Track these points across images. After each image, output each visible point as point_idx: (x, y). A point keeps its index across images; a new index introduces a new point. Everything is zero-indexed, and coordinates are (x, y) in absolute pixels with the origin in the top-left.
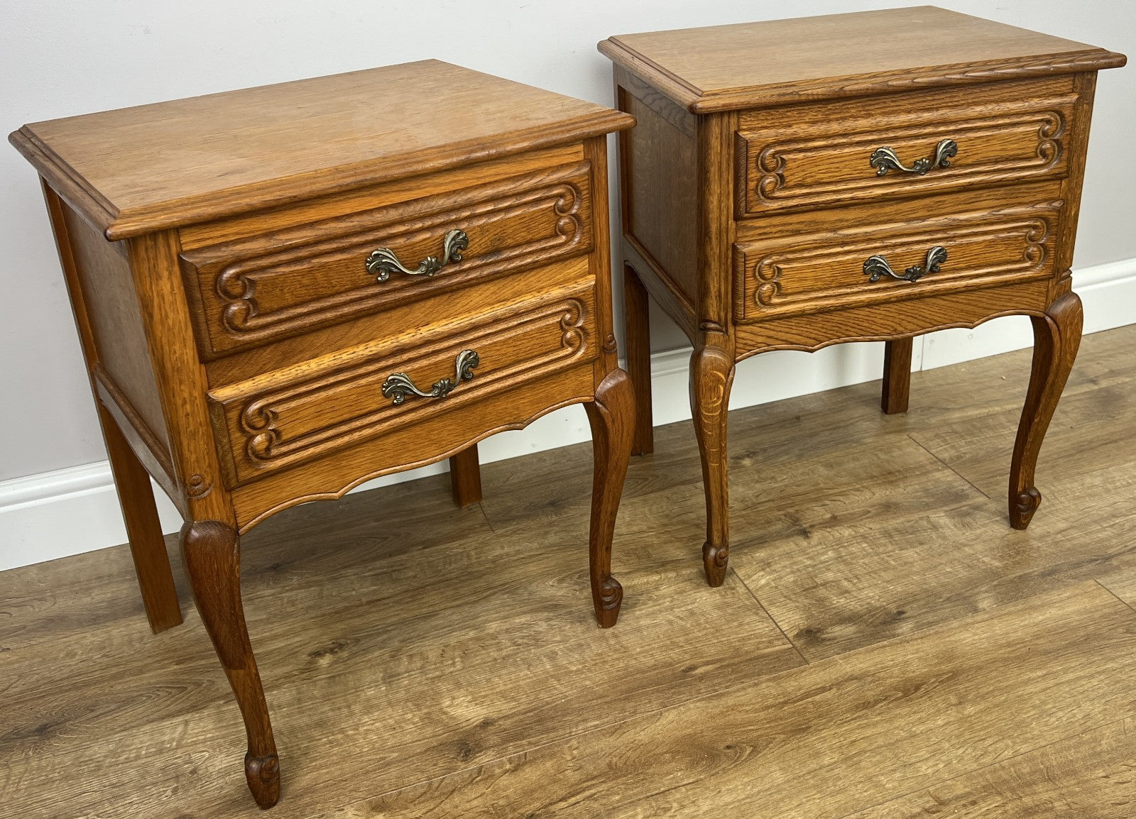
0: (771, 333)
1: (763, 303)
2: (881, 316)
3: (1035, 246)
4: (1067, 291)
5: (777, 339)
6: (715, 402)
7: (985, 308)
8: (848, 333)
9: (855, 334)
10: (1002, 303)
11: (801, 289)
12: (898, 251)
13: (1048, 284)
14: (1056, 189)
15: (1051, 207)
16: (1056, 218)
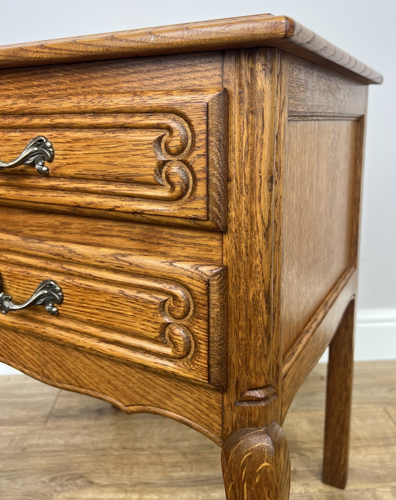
2: (26, 347)
3: (178, 326)
4: (256, 424)
13: (223, 398)
14: (215, 247)
15: (197, 272)
16: (203, 291)
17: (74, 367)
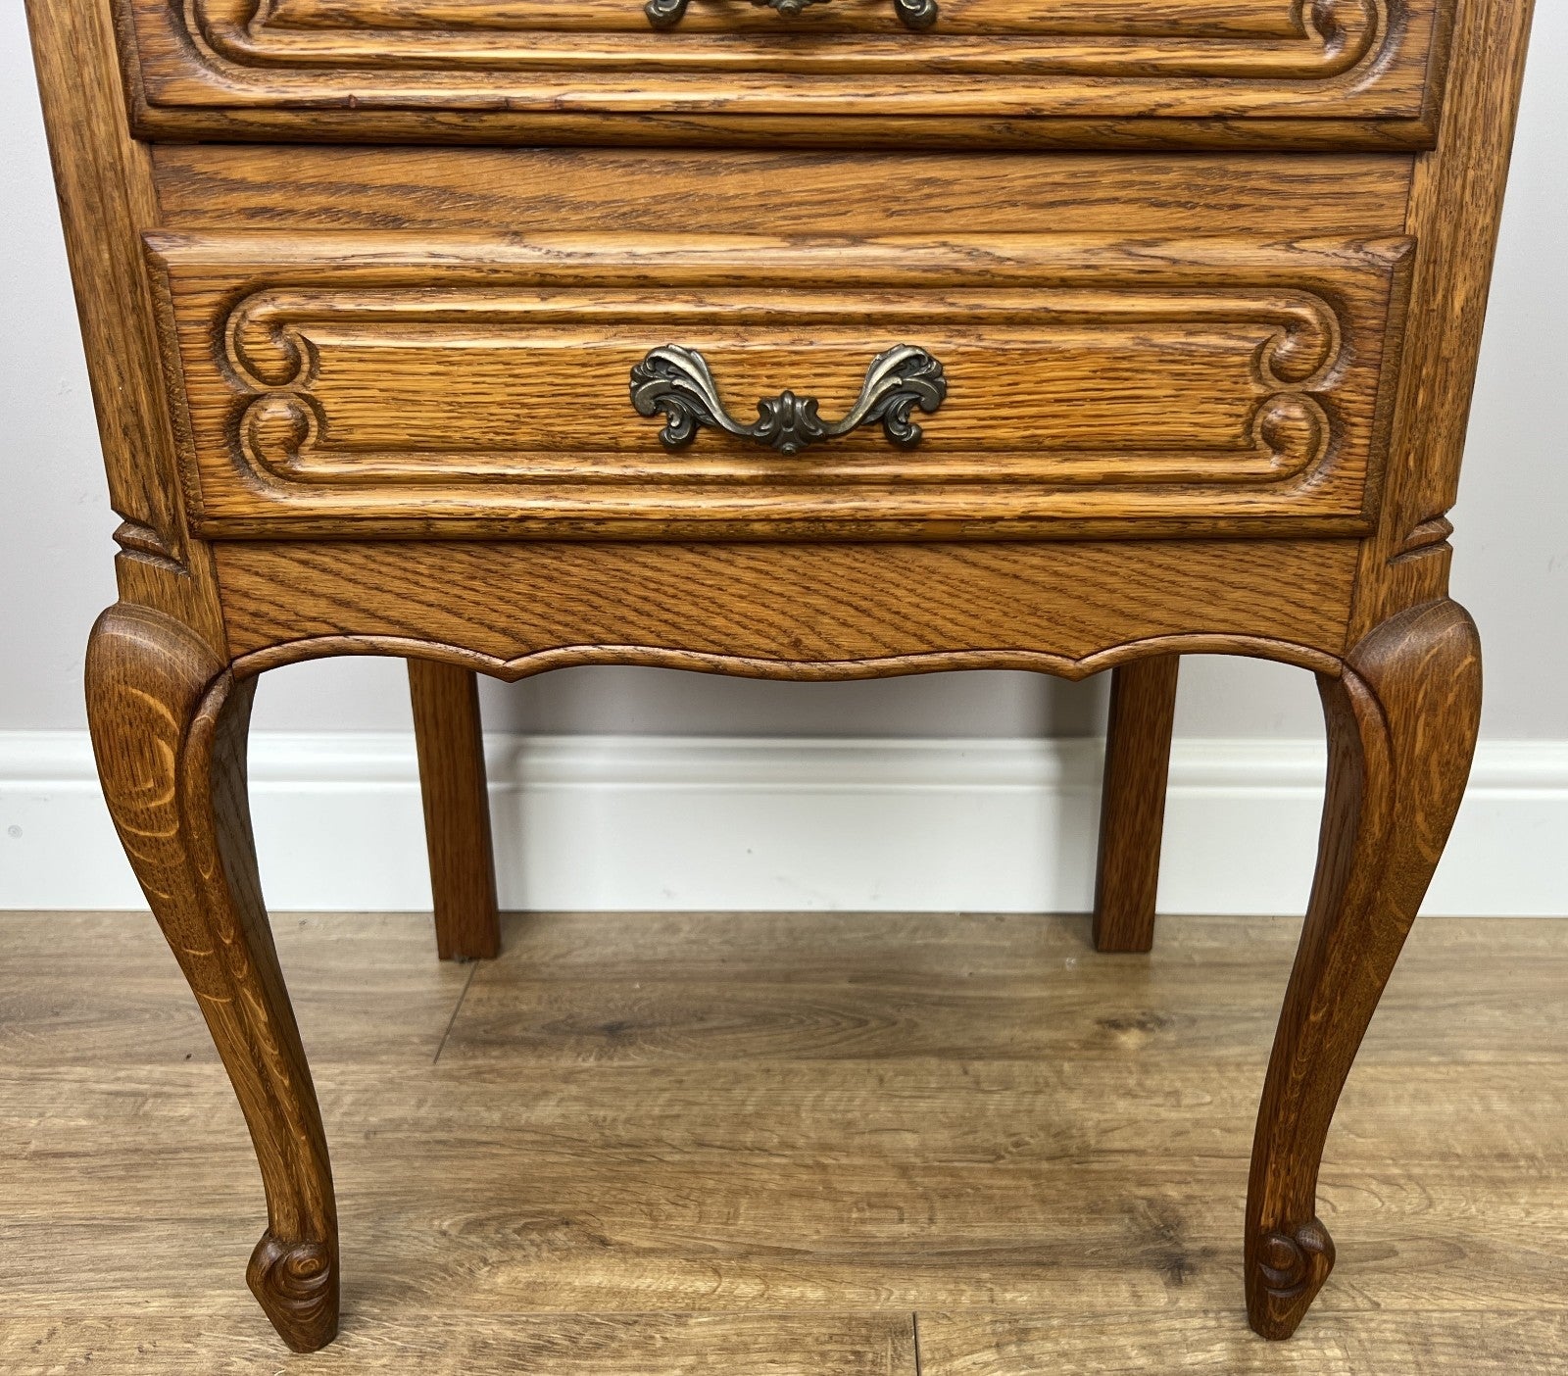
0: (349, 591)
1: (268, 467)
2: (735, 589)
3: (1293, 399)
4: (1432, 595)
5: (372, 615)
6: (152, 795)
7: (1122, 614)
8: (627, 630)
9: (652, 639)
10: (1186, 605)
11: (402, 436)
12: (761, 342)
13: (1359, 559)
14: (1390, 196)
15: (1361, 255)
16: (1379, 298)
17: (915, 600)
